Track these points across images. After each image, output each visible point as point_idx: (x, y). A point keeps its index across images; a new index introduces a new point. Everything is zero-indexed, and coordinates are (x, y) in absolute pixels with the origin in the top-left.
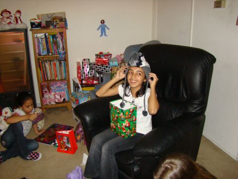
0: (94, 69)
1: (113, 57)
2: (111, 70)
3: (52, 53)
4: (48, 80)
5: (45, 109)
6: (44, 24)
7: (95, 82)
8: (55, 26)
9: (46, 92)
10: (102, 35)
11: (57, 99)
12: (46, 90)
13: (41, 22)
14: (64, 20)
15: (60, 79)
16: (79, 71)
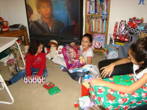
0: (128, 29)
2: (140, 33)
3: (98, 13)
4: (92, 32)
7: (126, 40)
10: (140, 3)
15: (101, 32)
16: (116, 29)
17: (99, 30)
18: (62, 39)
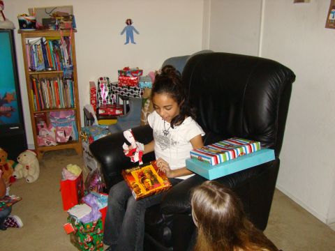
0: (116, 92)
1: (144, 74)
2: (142, 94)
3: (52, 68)
4: (46, 109)
5: (42, 152)
6: (39, 23)
7: (118, 112)
8: (57, 27)
9: (42, 127)
11: (60, 137)
12: (43, 123)
13: (35, 20)
14: (71, 17)
15: (64, 107)
16: (94, 95)
17: (59, 102)
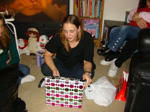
4: (82, 17)
15: (93, 17)
17: (91, 14)
18: (44, 26)
